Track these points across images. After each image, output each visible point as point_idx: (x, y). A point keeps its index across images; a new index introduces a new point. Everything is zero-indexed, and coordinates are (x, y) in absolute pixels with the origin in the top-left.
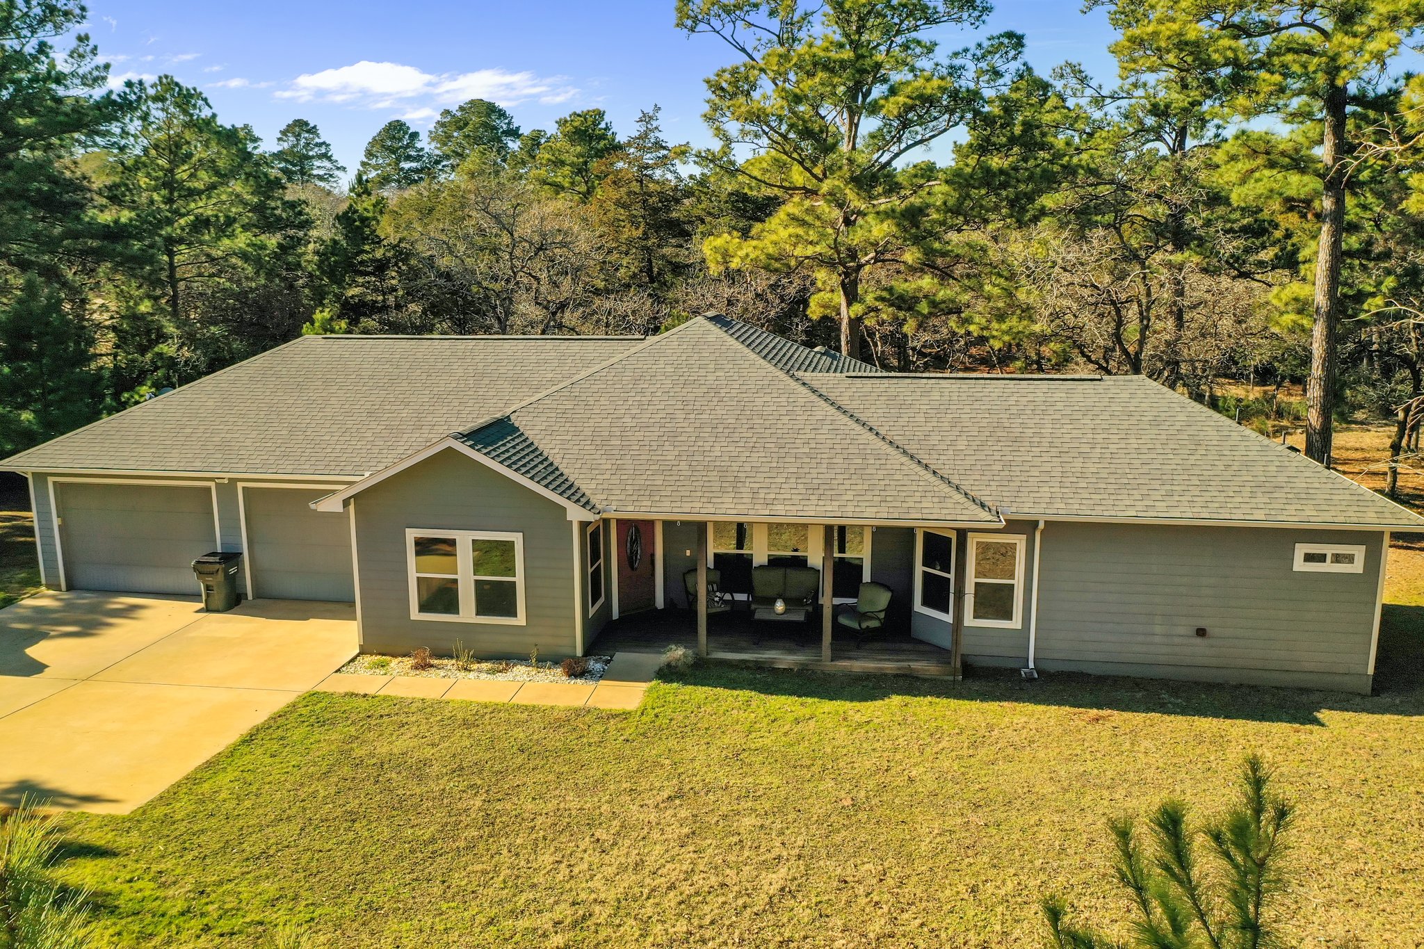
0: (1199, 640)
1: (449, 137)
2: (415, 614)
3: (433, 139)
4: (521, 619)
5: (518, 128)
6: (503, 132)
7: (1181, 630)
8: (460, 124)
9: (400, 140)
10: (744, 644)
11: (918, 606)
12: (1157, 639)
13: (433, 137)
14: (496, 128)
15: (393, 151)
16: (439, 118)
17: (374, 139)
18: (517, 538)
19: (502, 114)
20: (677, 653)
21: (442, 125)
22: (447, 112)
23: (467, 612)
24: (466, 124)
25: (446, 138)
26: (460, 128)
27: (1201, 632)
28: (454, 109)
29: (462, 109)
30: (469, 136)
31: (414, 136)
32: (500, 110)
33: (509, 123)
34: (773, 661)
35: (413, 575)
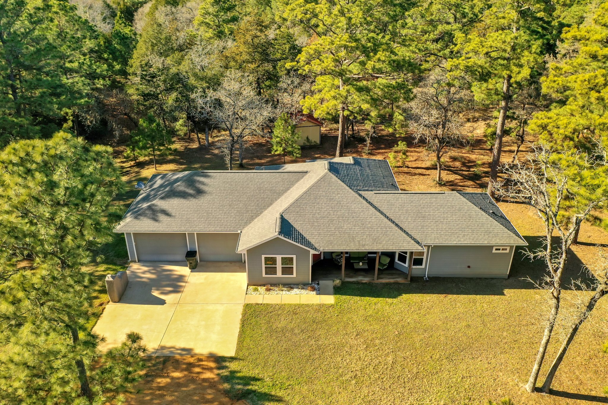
0: (468, 269)
2: (264, 275)
4: (295, 275)
7: (464, 267)
10: (351, 274)
11: (396, 260)
12: (458, 269)
18: (294, 257)
20: (338, 282)
23: (279, 274)
27: (469, 267)
35: (264, 266)
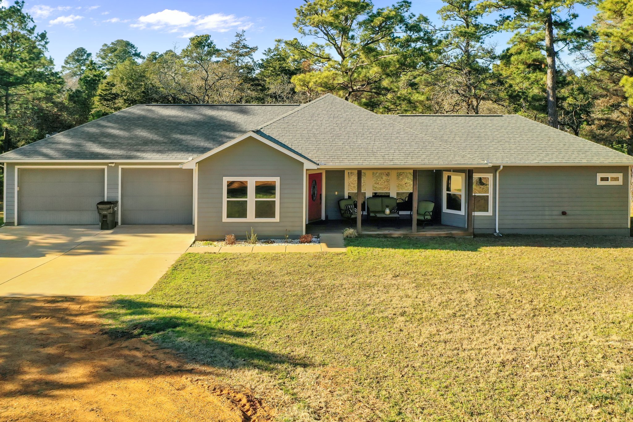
0: (563, 217)
1: (106, 56)
2: (225, 219)
3: (98, 57)
4: (277, 219)
5: (140, 53)
6: (133, 54)
7: (555, 213)
8: (113, 50)
9: (82, 56)
10: (373, 229)
11: (445, 210)
12: (547, 217)
13: (99, 56)
14: (129, 52)
15: (78, 61)
16: (101, 47)
17: (69, 56)
18: (277, 180)
19: (133, 46)
20: (350, 231)
21: (103, 50)
22: (106, 45)
23: (251, 216)
24: (116, 50)
25: (105, 56)
26: (113, 52)
27: (564, 213)
28: (109, 44)
29: (112, 43)
30: (117, 55)
31: (89, 55)
32: (132, 45)
33: (136, 51)
34: (391, 234)
35: (225, 199)
